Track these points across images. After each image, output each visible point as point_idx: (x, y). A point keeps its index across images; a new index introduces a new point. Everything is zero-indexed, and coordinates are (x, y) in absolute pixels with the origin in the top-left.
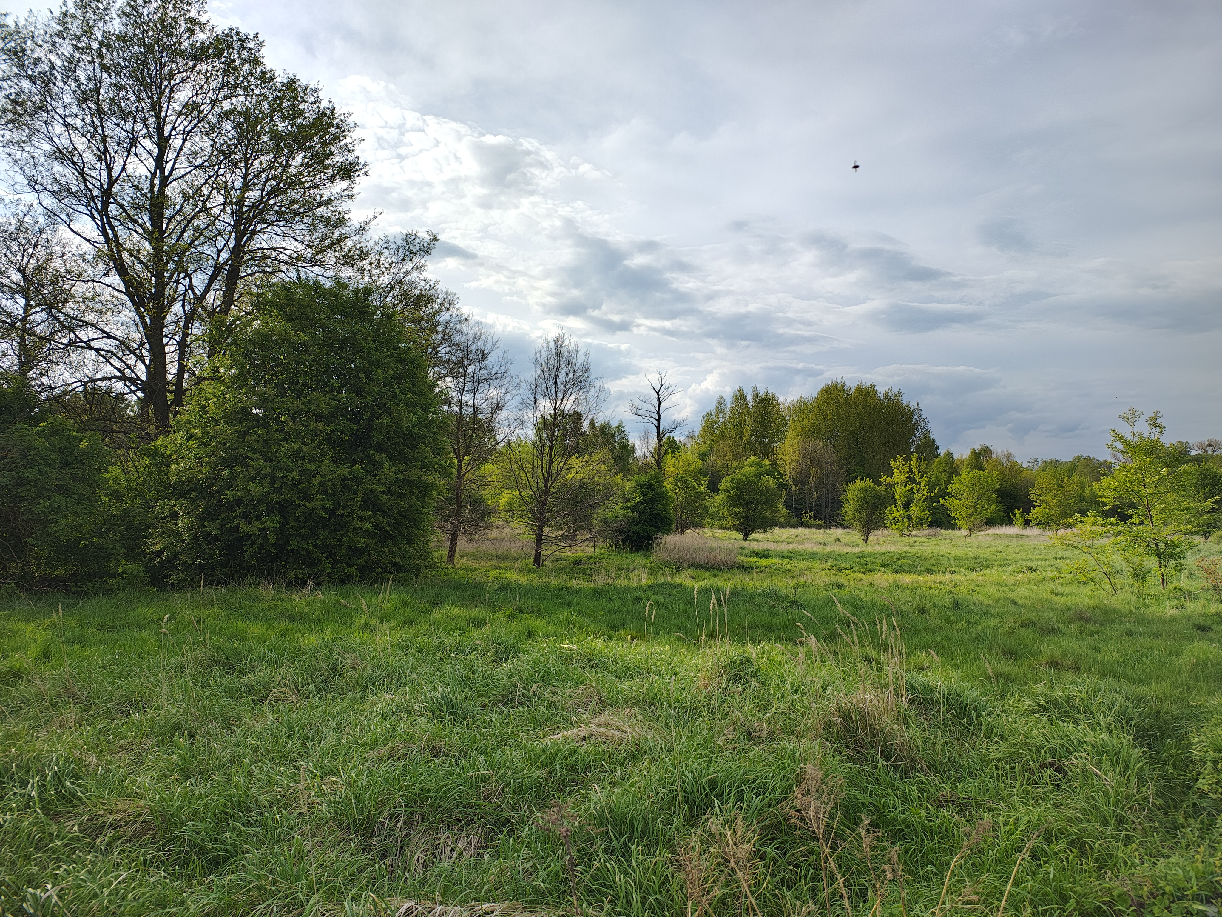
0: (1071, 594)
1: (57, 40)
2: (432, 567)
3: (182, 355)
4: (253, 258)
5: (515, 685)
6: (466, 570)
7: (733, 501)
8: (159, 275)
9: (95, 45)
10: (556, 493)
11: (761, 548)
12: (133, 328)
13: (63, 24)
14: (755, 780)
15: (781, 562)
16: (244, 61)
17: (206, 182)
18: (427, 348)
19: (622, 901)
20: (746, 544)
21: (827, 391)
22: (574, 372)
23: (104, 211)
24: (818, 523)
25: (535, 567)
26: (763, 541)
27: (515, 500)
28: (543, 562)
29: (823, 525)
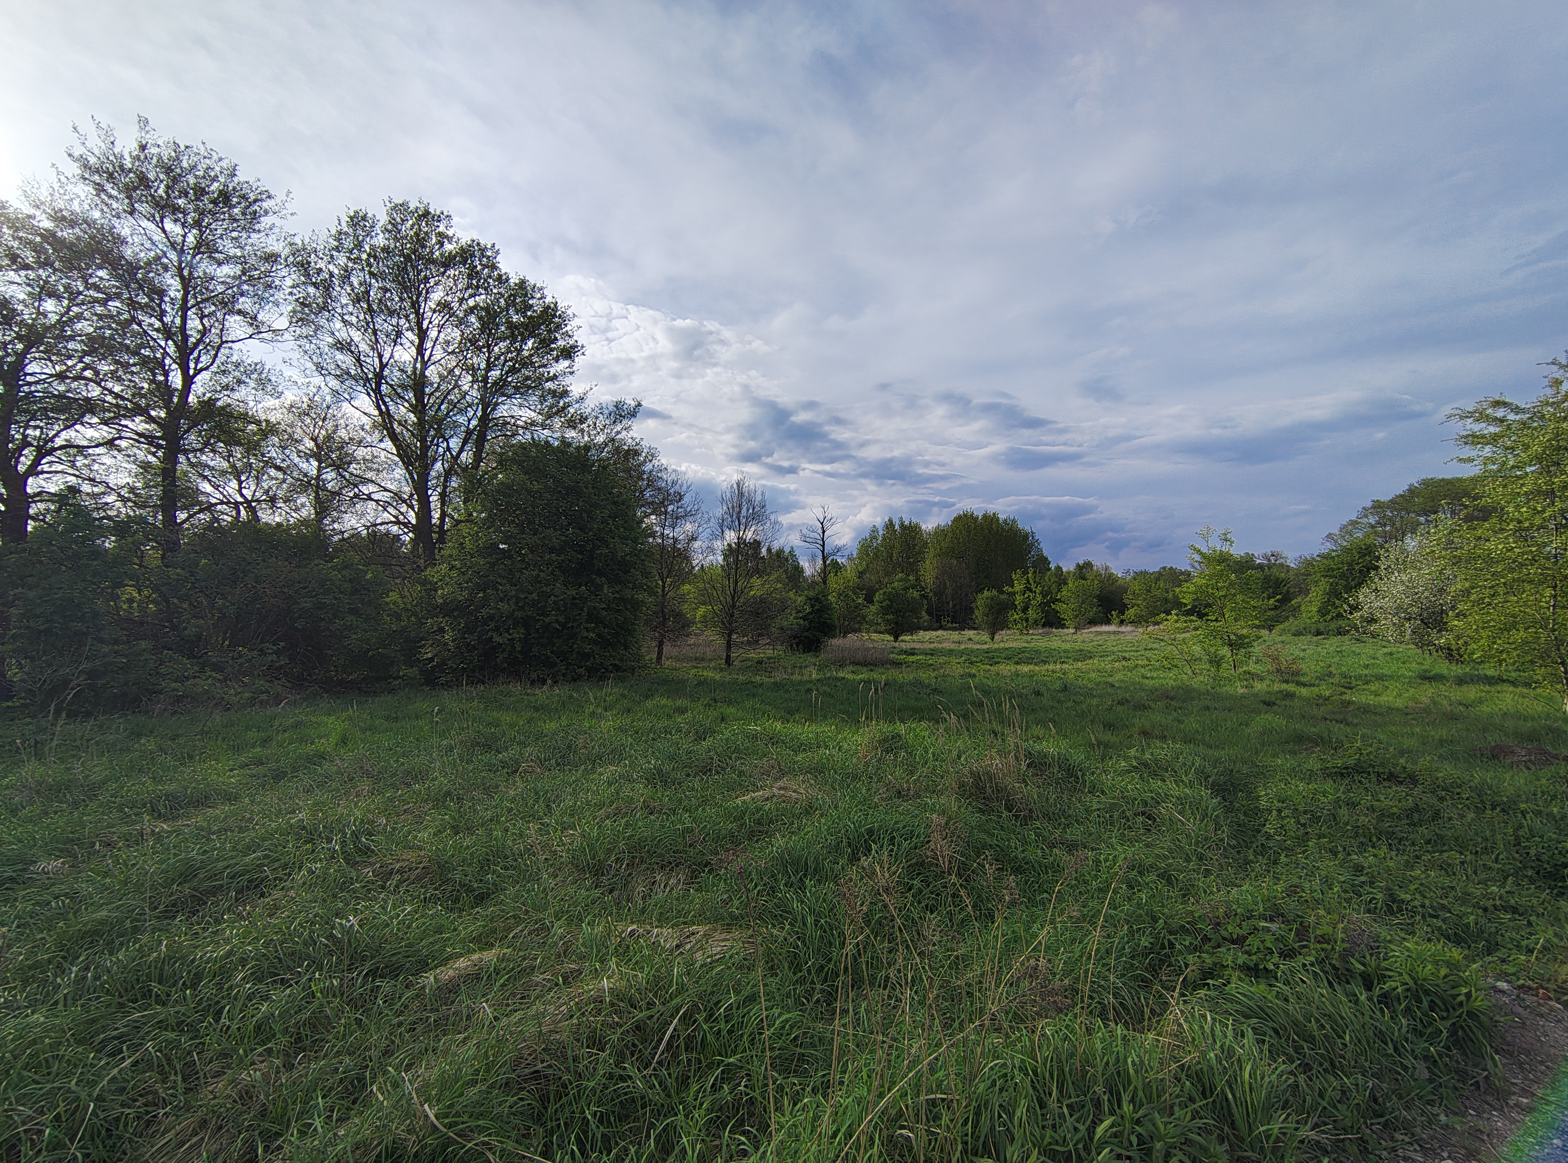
0: (1159, 678)
1: (335, 253)
2: (645, 667)
3: (443, 504)
4: (496, 425)
5: (712, 759)
6: (672, 669)
7: (885, 610)
8: (423, 440)
9: (364, 256)
10: (742, 606)
11: (908, 647)
12: (404, 483)
13: (339, 240)
14: (904, 827)
15: (924, 658)
16: (485, 266)
17: (457, 365)
18: (635, 492)
19: (800, 923)
20: (896, 644)
21: (958, 519)
22: (754, 508)
23: (377, 391)
24: (954, 625)
25: (726, 667)
26: (910, 642)
27: (708, 613)
28: (732, 663)
29: (958, 627)
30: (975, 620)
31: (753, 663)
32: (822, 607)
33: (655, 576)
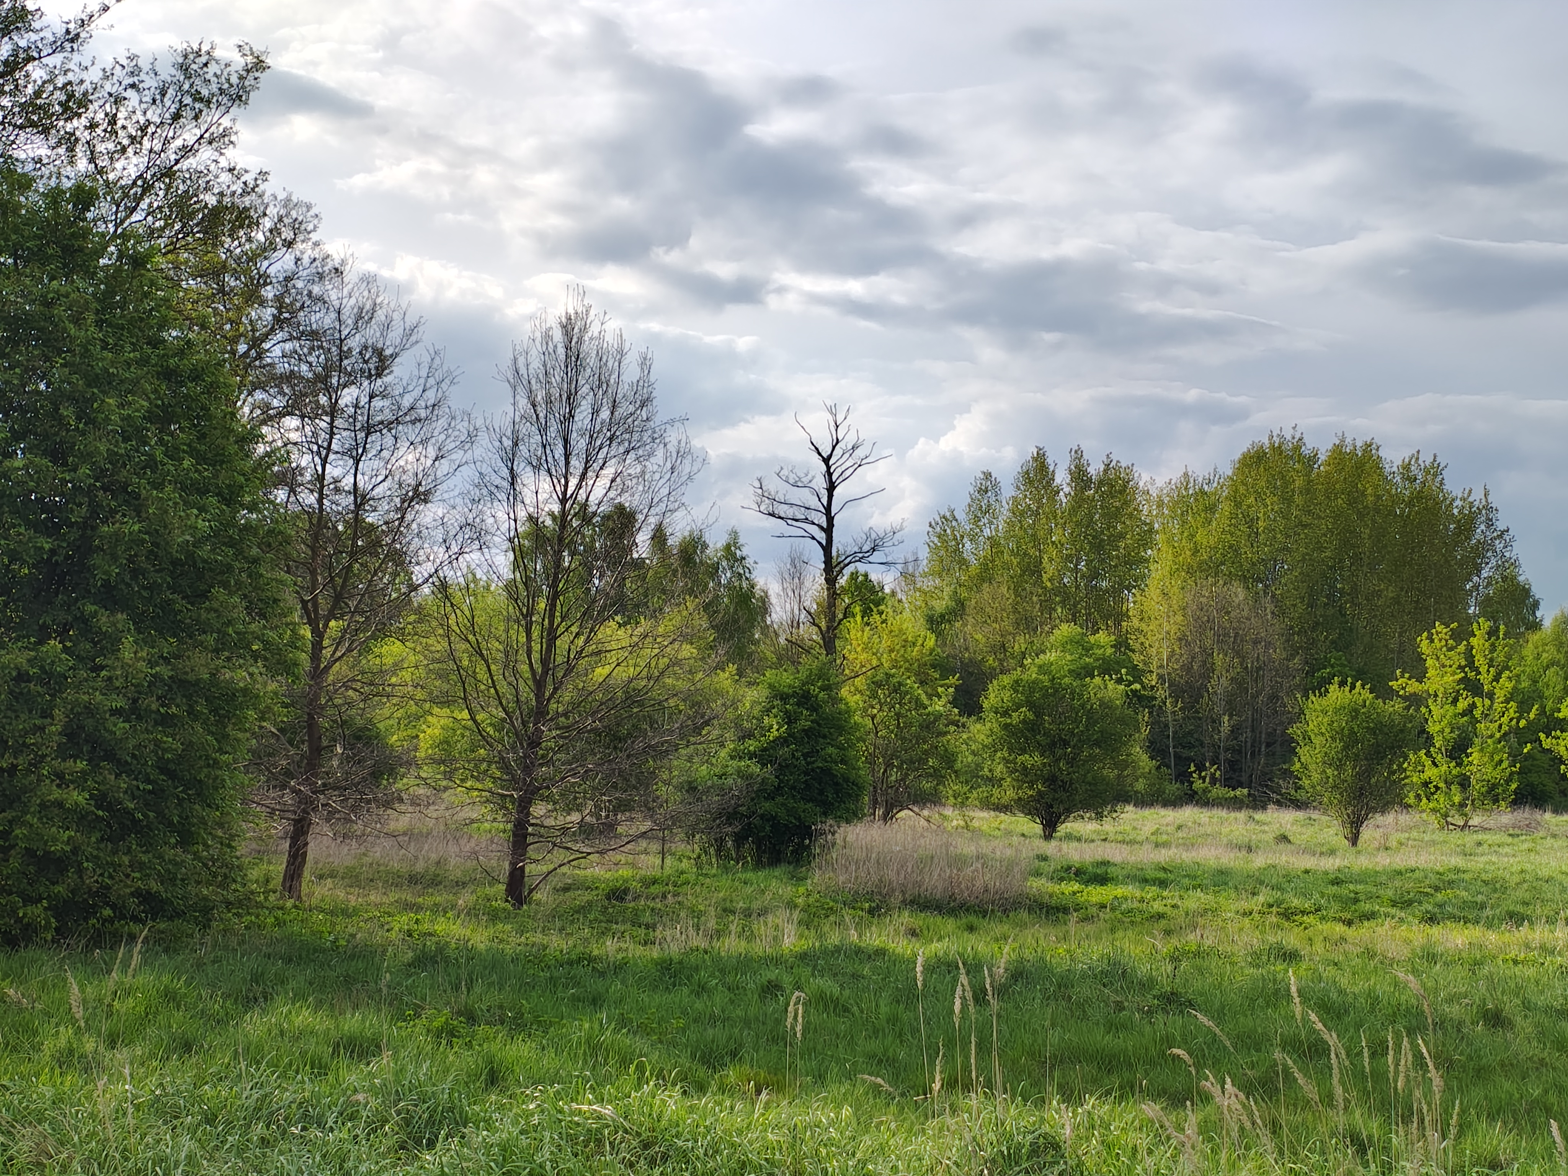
2: (243, 904)
6: (332, 913)
7: (1018, 739)
10: (566, 715)
15: (1138, 894)
18: (235, 341)
20: (1050, 848)
21: (1256, 460)
24: (1232, 794)
25: (508, 906)
26: (1093, 841)
27: (458, 732)
28: (529, 894)
29: (1246, 800)
30: (1300, 779)
31: (597, 895)
32: (819, 725)
33: (291, 610)
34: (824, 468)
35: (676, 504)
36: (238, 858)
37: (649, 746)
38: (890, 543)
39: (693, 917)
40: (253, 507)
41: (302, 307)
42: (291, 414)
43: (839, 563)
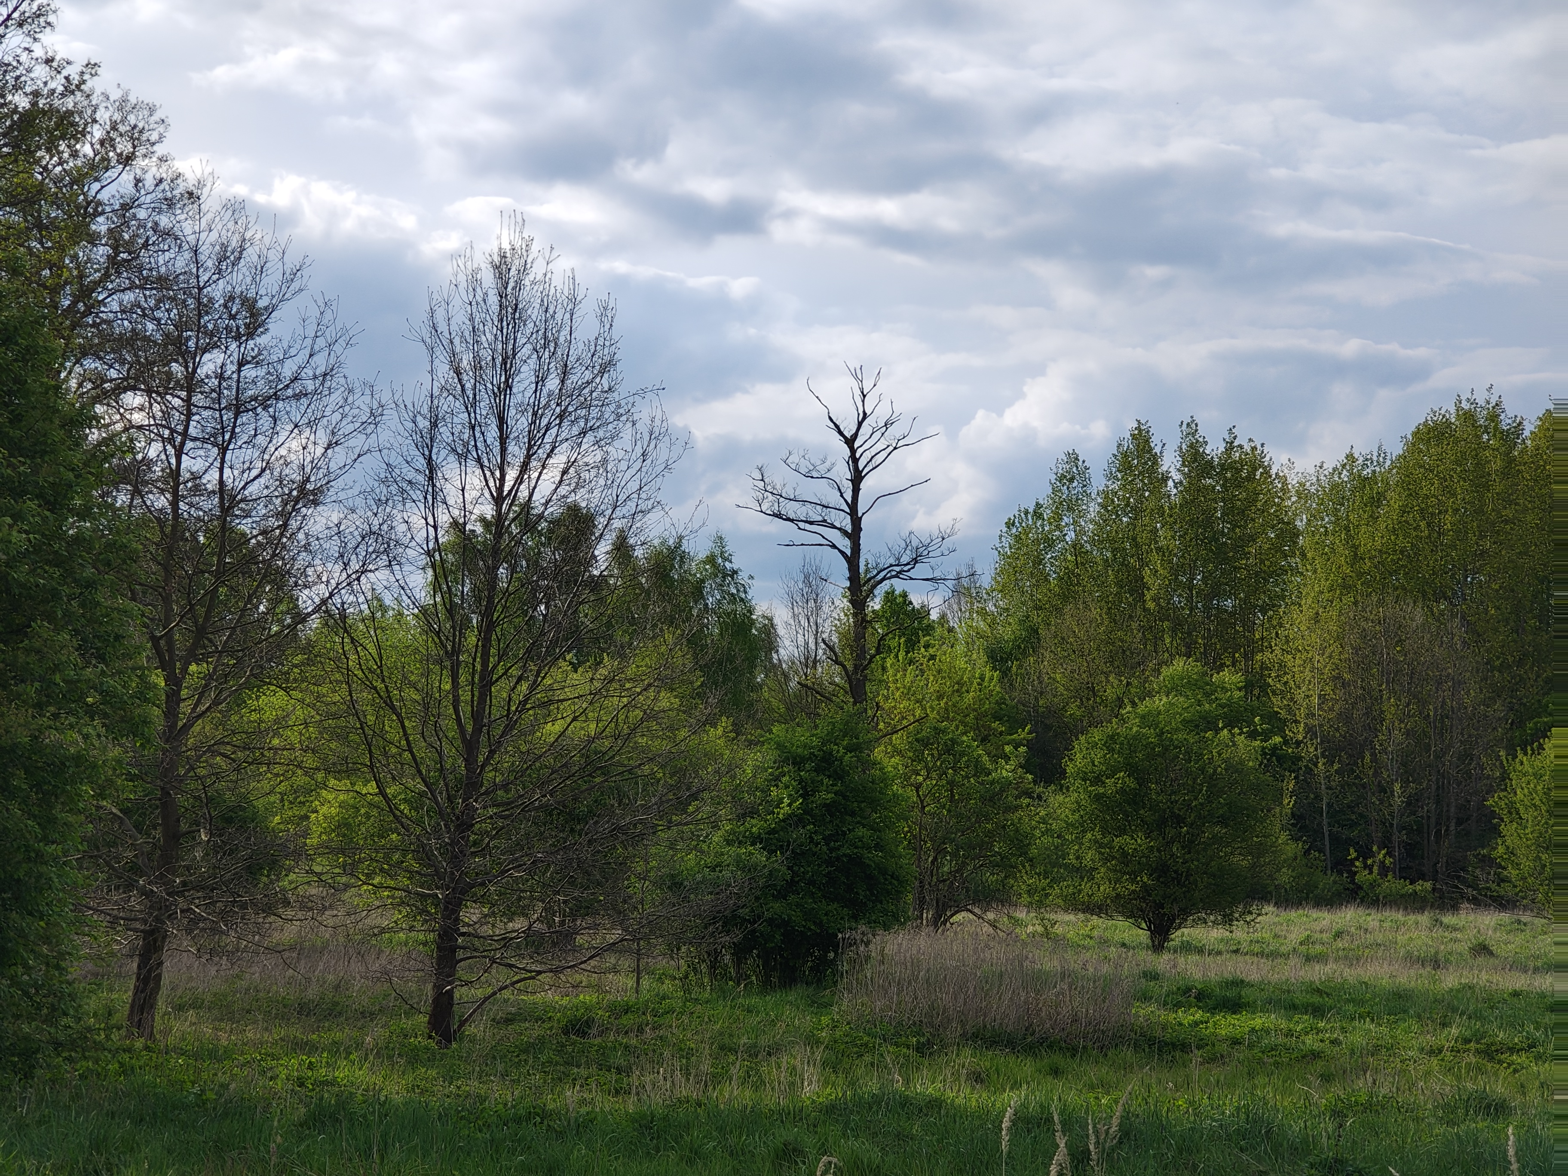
2: (77, 1045)
6: (196, 1056)
7: (1114, 815)
10: (505, 786)
11: (1213, 976)
15: (1284, 1024)
18: (55, 290)
20: (1162, 962)
22: (565, 373)
24: (1410, 888)
25: (432, 1044)
26: (1219, 953)
27: (363, 811)
28: (460, 1027)
29: (1430, 897)
30: (1504, 868)
31: (551, 1029)
32: (845, 797)
33: (138, 649)
34: (847, 452)
35: (650, 503)
36: (70, 983)
37: (619, 828)
38: (938, 553)
39: (682, 1057)
40: (84, 514)
41: (146, 245)
42: (134, 388)
43: (870, 579)
